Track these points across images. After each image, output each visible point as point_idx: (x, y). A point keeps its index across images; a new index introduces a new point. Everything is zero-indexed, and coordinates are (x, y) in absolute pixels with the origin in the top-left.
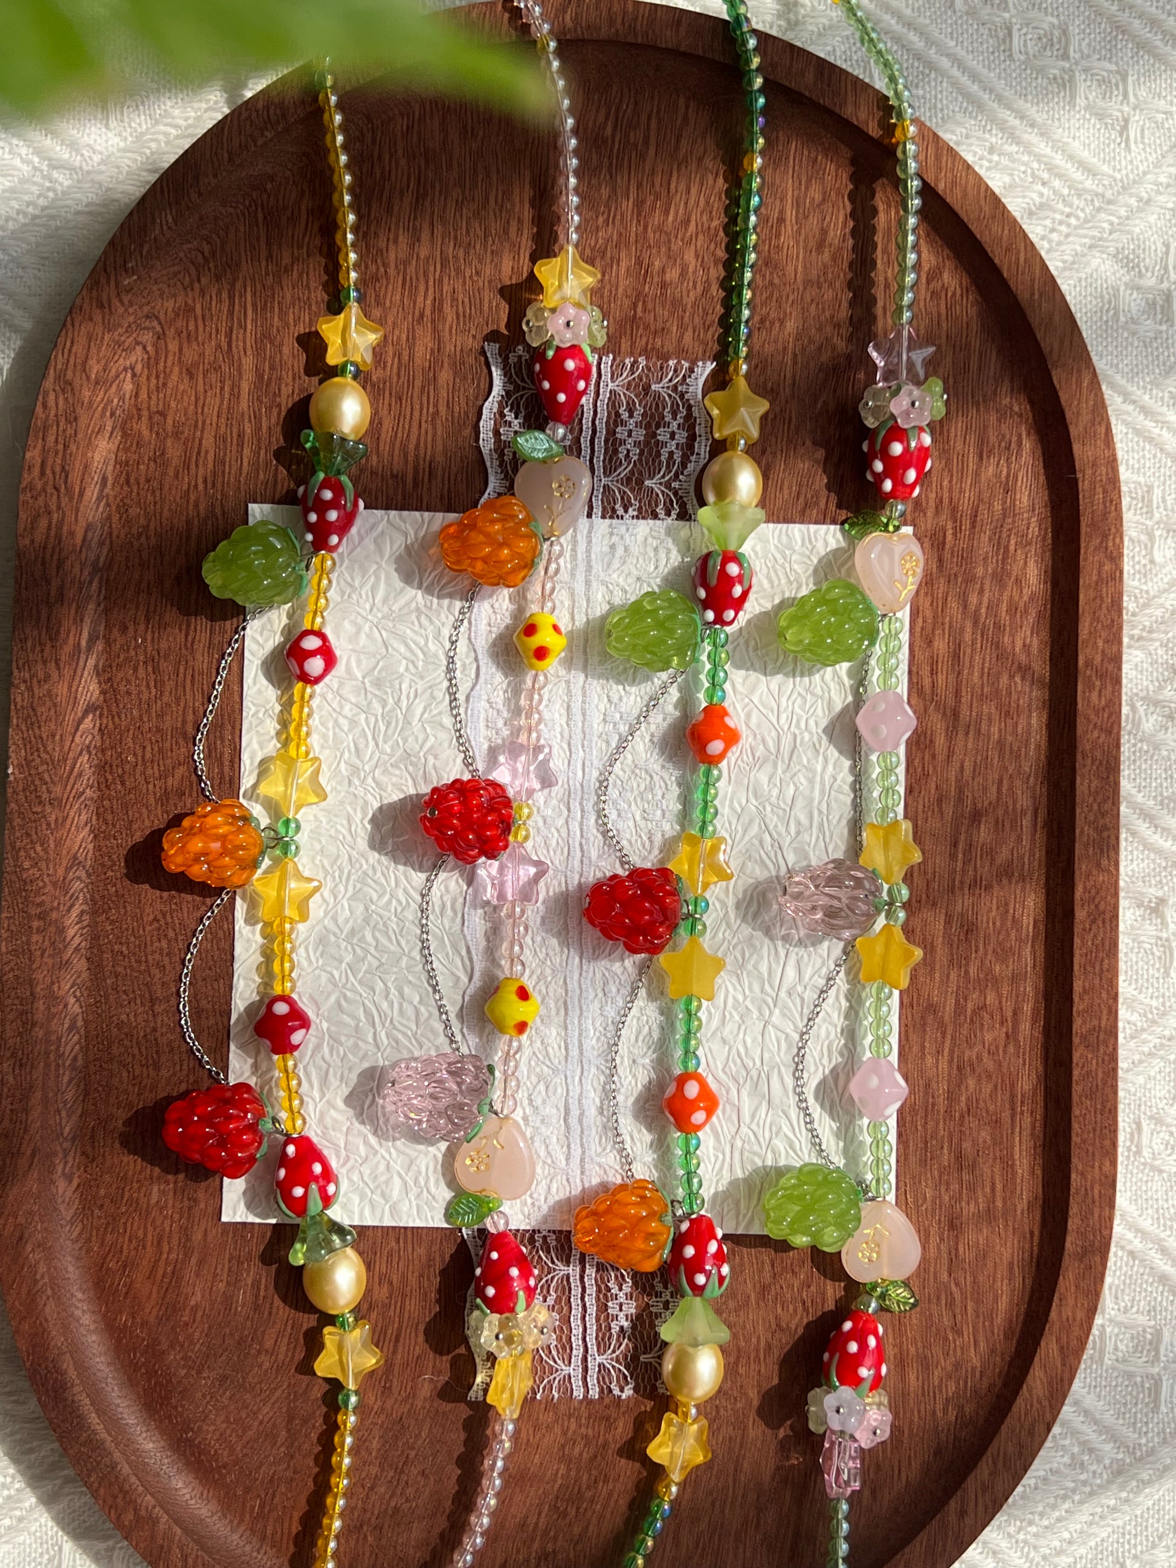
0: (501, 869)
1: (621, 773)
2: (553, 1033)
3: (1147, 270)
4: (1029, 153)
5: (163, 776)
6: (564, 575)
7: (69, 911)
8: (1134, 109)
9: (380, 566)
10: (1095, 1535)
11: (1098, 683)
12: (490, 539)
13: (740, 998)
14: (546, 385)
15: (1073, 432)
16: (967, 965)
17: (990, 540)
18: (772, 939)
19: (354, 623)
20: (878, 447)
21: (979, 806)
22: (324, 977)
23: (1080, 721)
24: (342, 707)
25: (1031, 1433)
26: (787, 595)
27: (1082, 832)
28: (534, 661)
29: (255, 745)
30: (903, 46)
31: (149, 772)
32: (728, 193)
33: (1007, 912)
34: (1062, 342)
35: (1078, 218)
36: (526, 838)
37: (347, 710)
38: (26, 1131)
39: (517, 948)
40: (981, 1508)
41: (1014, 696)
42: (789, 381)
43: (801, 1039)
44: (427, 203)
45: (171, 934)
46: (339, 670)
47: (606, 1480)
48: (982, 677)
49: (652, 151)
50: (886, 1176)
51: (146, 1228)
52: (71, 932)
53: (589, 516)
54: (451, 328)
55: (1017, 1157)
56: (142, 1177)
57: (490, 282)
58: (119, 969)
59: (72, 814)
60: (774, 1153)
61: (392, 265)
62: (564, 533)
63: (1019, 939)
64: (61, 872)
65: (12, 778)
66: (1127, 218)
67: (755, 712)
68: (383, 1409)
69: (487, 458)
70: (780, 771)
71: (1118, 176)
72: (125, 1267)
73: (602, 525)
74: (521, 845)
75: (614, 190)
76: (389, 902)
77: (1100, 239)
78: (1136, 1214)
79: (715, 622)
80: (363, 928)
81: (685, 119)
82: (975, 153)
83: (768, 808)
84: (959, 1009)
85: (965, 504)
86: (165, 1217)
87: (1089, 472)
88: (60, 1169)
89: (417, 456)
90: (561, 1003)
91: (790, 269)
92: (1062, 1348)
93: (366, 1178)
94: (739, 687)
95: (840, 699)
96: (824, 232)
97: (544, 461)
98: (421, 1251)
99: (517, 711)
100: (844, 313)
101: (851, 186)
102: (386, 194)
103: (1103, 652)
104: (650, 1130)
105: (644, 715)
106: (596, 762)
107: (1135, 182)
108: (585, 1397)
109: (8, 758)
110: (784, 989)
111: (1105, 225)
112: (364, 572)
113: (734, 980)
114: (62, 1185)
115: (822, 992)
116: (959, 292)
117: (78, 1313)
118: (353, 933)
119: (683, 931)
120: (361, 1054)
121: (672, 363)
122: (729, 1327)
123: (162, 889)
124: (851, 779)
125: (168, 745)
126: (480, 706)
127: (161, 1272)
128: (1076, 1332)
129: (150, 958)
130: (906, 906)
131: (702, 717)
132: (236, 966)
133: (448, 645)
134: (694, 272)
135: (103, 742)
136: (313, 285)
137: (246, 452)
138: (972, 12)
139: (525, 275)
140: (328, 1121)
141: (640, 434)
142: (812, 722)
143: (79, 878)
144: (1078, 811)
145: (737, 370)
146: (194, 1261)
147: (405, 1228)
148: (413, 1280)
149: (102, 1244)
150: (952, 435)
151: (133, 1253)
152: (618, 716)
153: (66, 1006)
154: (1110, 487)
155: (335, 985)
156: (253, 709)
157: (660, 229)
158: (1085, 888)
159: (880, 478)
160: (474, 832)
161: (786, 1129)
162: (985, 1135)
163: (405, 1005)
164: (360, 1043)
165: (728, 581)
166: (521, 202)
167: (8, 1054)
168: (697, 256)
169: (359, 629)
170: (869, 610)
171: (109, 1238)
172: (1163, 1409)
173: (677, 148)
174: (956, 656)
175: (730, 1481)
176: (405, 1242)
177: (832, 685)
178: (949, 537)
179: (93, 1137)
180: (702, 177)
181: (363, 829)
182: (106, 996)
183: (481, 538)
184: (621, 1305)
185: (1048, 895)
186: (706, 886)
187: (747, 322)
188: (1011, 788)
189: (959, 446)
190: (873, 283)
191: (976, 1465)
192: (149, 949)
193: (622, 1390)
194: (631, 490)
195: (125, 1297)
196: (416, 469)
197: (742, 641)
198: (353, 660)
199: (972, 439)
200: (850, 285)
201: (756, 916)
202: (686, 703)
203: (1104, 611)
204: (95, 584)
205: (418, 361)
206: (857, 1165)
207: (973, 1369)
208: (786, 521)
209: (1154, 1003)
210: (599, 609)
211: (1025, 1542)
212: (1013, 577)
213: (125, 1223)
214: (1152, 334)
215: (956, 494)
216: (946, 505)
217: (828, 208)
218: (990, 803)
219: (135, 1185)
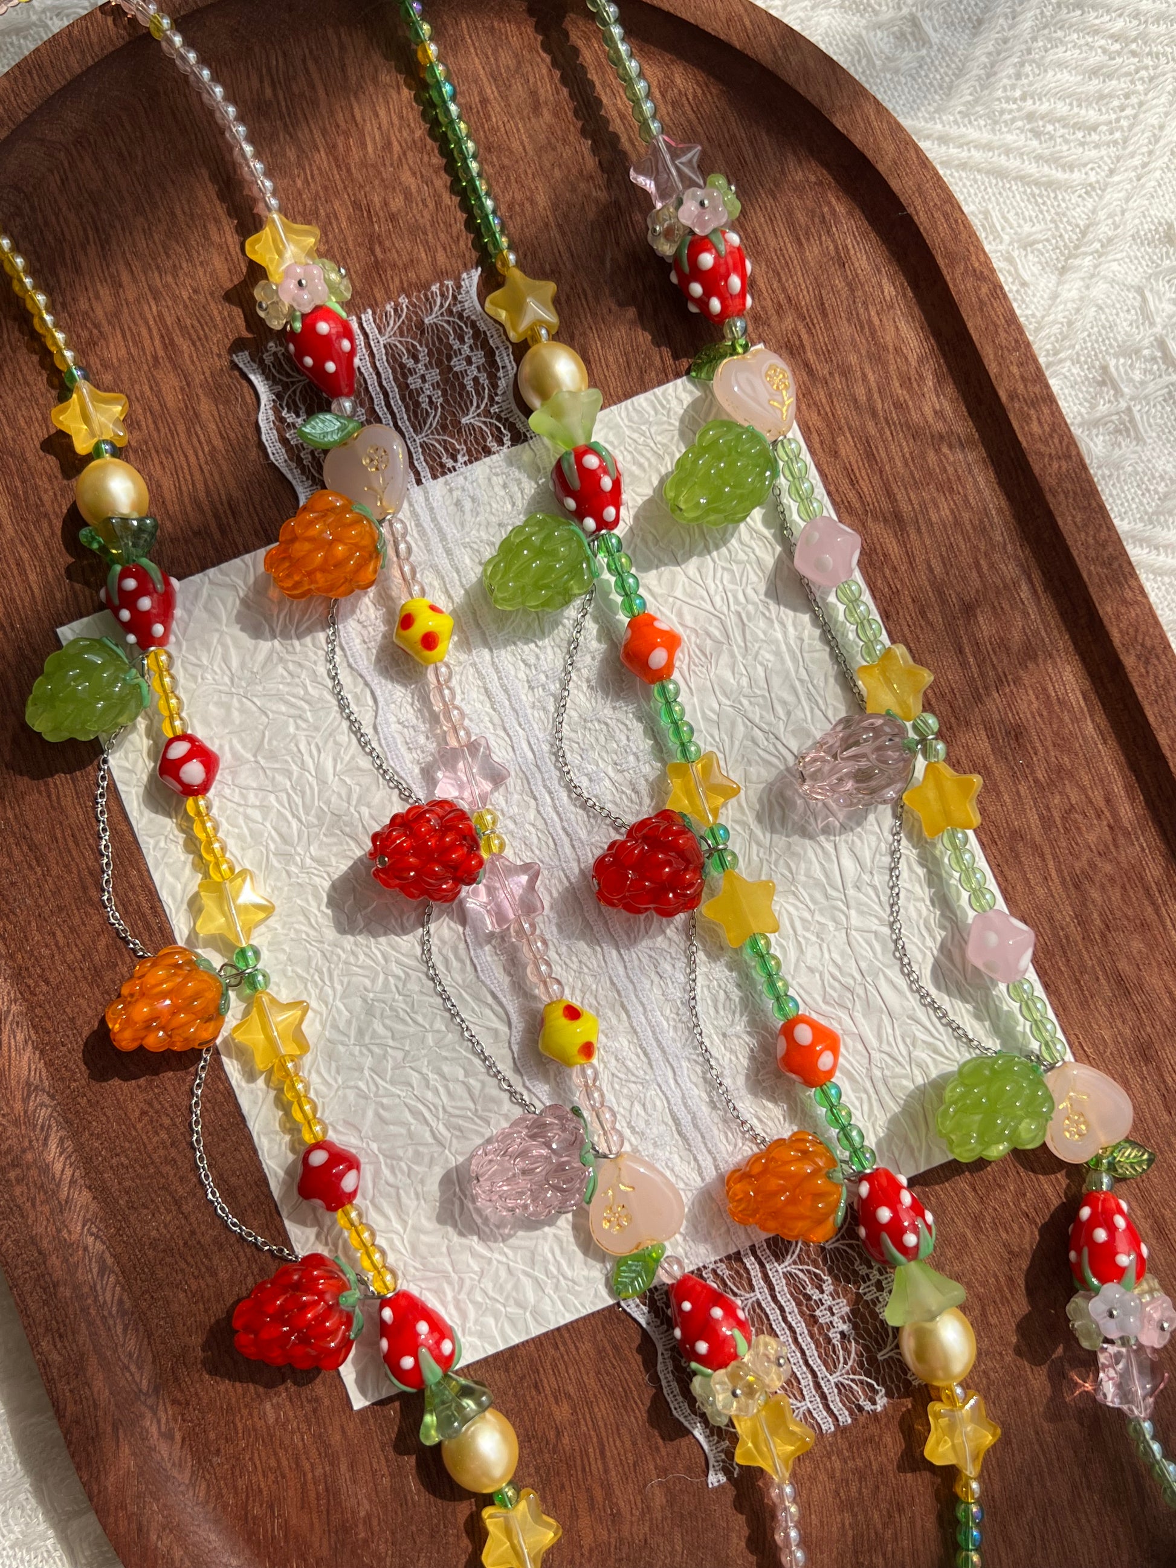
0: (490, 891)
1: (573, 735)
2: (623, 1043)
3: (880, 5)
5: (86, 955)
6: (418, 555)
7: (45, 1143)
9: (222, 633)
11: (1032, 412)
12: (318, 543)
13: (807, 915)
14: (309, 361)
15: (881, 168)
16: (1033, 772)
18: (811, 837)
19: (219, 704)
20: (687, 269)
21: (966, 599)
22: (351, 1095)
23: (1032, 459)
24: (244, 797)
26: (663, 471)
27: (1090, 573)
28: (427, 653)
29: (170, 879)
31: (70, 957)
32: (417, 99)
33: (1049, 697)
34: (828, 86)
36: (502, 846)
37: (252, 798)
38: (96, 1406)
39: (543, 968)
41: (950, 470)
42: (566, 256)
43: (893, 930)
44: (115, 247)
45: (167, 1122)
46: (225, 761)
47: (900, 1509)
48: (906, 464)
49: (321, 92)
50: (1053, 1037)
51: (276, 1454)
52: (58, 1166)
53: (419, 482)
54: (191, 357)
56: (248, 1399)
57: (212, 294)
58: (127, 1184)
60: (919, 1066)
61: (104, 323)
62: (398, 509)
63: (1075, 720)
64: (18, 1106)
67: (686, 609)
68: (621, 1540)
69: (285, 470)
70: (740, 658)
72: (271, 1507)
73: (437, 487)
74: (499, 856)
75: (301, 150)
76: (386, 982)
79: (599, 529)
80: (369, 1024)
81: (342, 48)
83: (745, 702)
84: (1047, 822)
85: (806, 298)
86: (292, 1433)
87: (918, 202)
88: (154, 1430)
89: (212, 503)
90: (618, 1006)
91: (515, 145)
93: (491, 1293)
94: (657, 590)
95: (768, 554)
96: (534, 93)
97: (343, 443)
98: (586, 1346)
99: (434, 719)
100: (591, 163)
101: (540, 38)
103: (1022, 377)
104: (774, 1100)
105: (570, 662)
106: (541, 736)
108: (837, 1426)
110: (849, 885)
112: (207, 645)
113: (792, 899)
114: (163, 1448)
115: (892, 870)
116: (699, 92)
118: (361, 1032)
119: (713, 871)
120: (427, 1159)
121: (435, 288)
122: (958, 1278)
123: (136, 1077)
124: (817, 632)
125: (77, 921)
126: (391, 728)
127: (312, 1495)
129: (155, 1156)
130: (940, 735)
131: (630, 632)
132: (250, 1124)
133: (330, 684)
134: (419, 191)
136: (30, 379)
137: (32, 577)
139: (244, 270)
140: (423, 1249)
141: (434, 375)
142: (750, 591)
143: (42, 1105)
144: (1075, 553)
145: (505, 263)
146: (344, 1467)
147: (558, 1329)
148: (591, 1382)
149: (236, 1493)
150: (760, 234)
151: (275, 1487)
152: (543, 677)
153: (86, 1249)
154: (947, 208)
155: (366, 1098)
156: (152, 841)
157: (364, 164)
158: (1121, 631)
159: (703, 303)
160: (438, 862)
161: (922, 1035)
162: (1137, 945)
163: (451, 1085)
164: (421, 1149)
165: (590, 477)
166: (210, 201)
167: (41, 1330)
168: (414, 174)
169: (228, 707)
170: (755, 437)
171: (241, 1483)
173: (346, 78)
174: (870, 456)
175: (1036, 1447)
176: (565, 1344)
177: (753, 544)
178: (805, 336)
179: (176, 1379)
180: (385, 95)
181: (322, 914)
182: (125, 1219)
183: (307, 546)
184: (830, 1309)
185: (1083, 659)
186: (715, 812)
187: (494, 212)
188: (992, 566)
189: (773, 243)
190: (606, 121)
192: (150, 1148)
193: (874, 1403)
194: (453, 437)
195: (286, 1541)
196: (216, 515)
197: (638, 541)
198: (235, 742)
199: (781, 228)
200: (584, 133)
201: (783, 820)
202: (607, 631)
203: (1003, 335)
205: (170, 405)
206: (1014, 1038)
208: (628, 395)
210: (473, 573)
212: (891, 348)
213: (251, 1459)
214: (915, 64)
215: (791, 290)
216: (786, 306)
217: (527, 68)
218: (977, 591)
219: (245, 1412)
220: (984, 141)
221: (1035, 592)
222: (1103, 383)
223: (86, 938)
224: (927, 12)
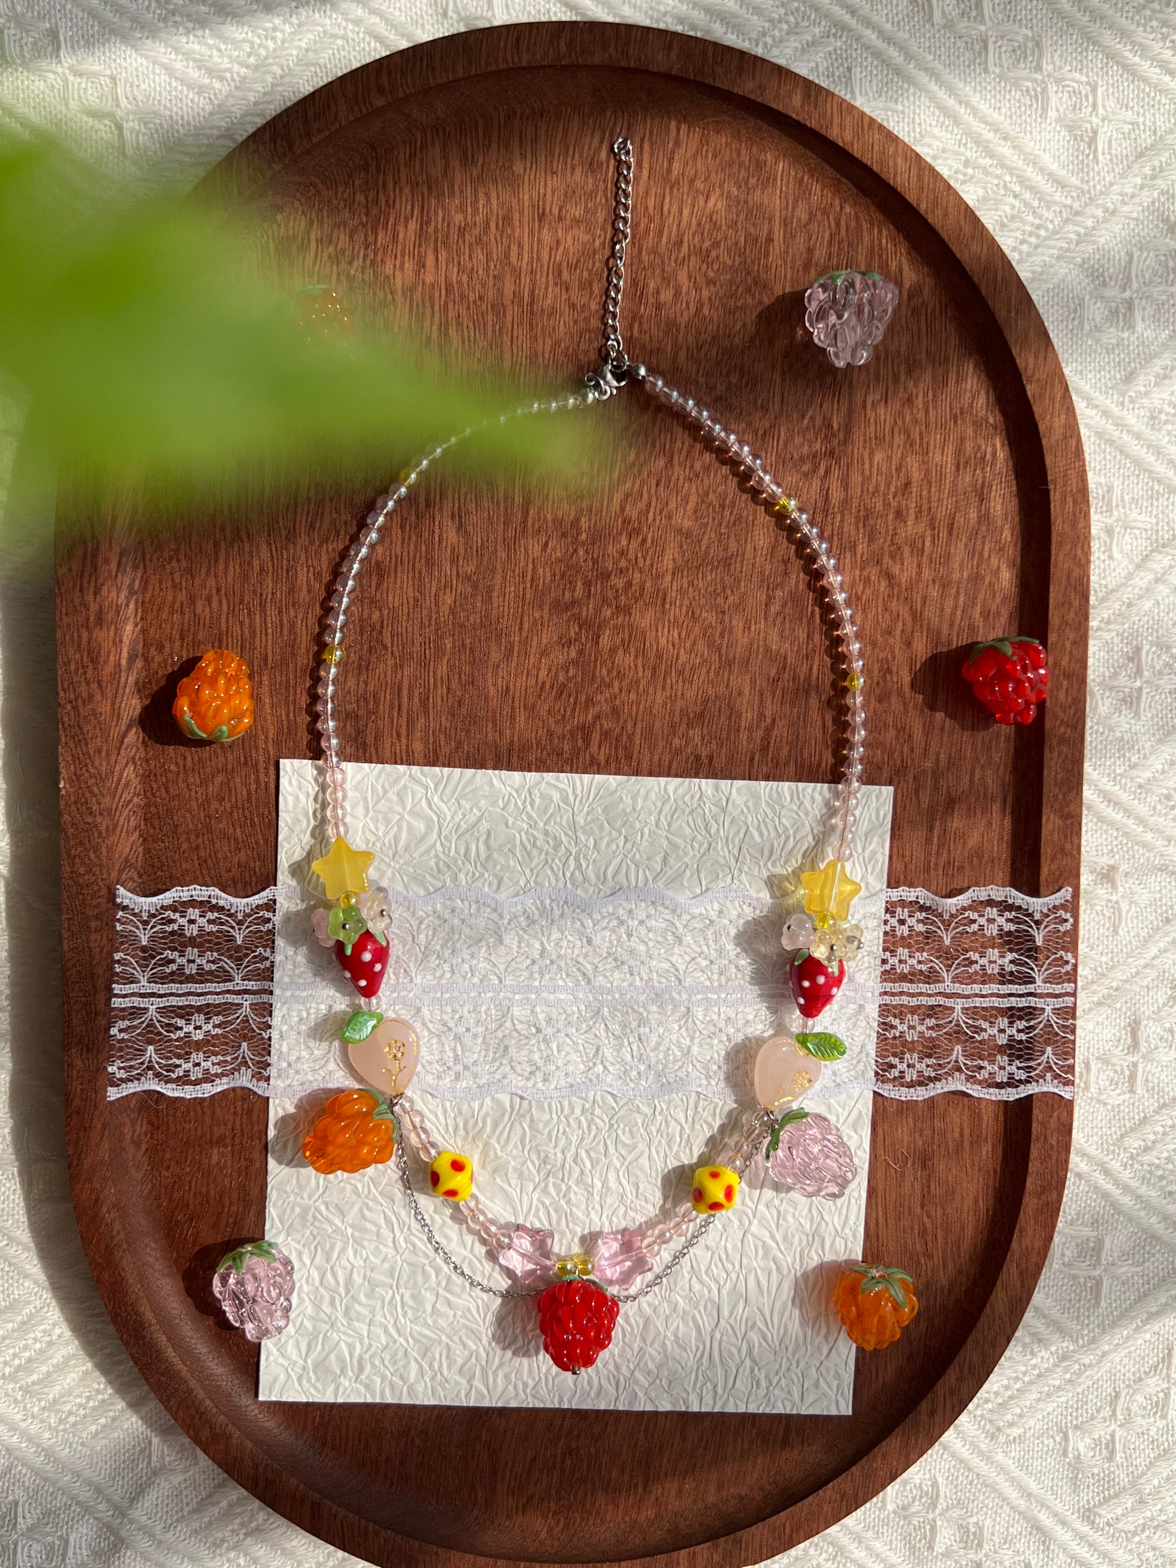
3: (1111, 279)
4: (1003, 166)
5: (204, 783)
8: (1103, 120)
10: (1043, 1410)
11: (1065, 683)
15: (1046, 445)
17: (966, 545)
21: (953, 794)
25: (993, 1345)
27: (1048, 819)
30: (883, 61)
31: (191, 780)
34: (1036, 357)
35: (1047, 230)
40: (948, 1408)
44: (431, 229)
51: (208, 1184)
54: (457, 351)
56: (203, 1140)
57: (493, 306)
59: (122, 820)
61: (399, 292)
65: (63, 792)
66: (1094, 229)
71: (1086, 187)
72: (191, 1219)
77: (1068, 250)
78: (1083, 1141)
81: (677, 141)
82: (951, 167)
85: (941, 513)
86: (225, 1175)
88: (128, 1136)
92: (1021, 1271)
96: (810, 251)
102: (391, 221)
103: (1070, 653)
107: (1101, 193)
109: (58, 773)
111: (1073, 236)
114: (131, 1151)
116: (938, 307)
117: (151, 1260)
127: (224, 1222)
128: (1034, 1258)
134: (688, 293)
135: (147, 753)
138: (949, 25)
143: (131, 879)
144: (1045, 801)
149: (170, 1200)
150: (931, 446)
151: (198, 1207)
154: (1079, 497)
157: (654, 251)
158: (1050, 870)
167: (75, 1040)
168: (690, 277)
171: (176, 1194)
172: (1103, 1304)
173: (669, 171)
178: (928, 544)
188: (982, 777)
189: (938, 459)
191: (944, 1372)
195: (193, 1243)
199: (950, 450)
203: (1073, 615)
204: (132, 606)
207: (942, 1288)
209: (1104, 959)
211: (982, 1416)
212: (987, 581)
213: (190, 1182)
214: (1114, 341)
215: (934, 505)
216: (925, 513)
217: (814, 227)
218: (963, 791)
219: (197, 1149)
220: (1136, 429)
221: (1004, 810)
222: (1131, 660)
223: (208, 770)
224: (1144, 302)
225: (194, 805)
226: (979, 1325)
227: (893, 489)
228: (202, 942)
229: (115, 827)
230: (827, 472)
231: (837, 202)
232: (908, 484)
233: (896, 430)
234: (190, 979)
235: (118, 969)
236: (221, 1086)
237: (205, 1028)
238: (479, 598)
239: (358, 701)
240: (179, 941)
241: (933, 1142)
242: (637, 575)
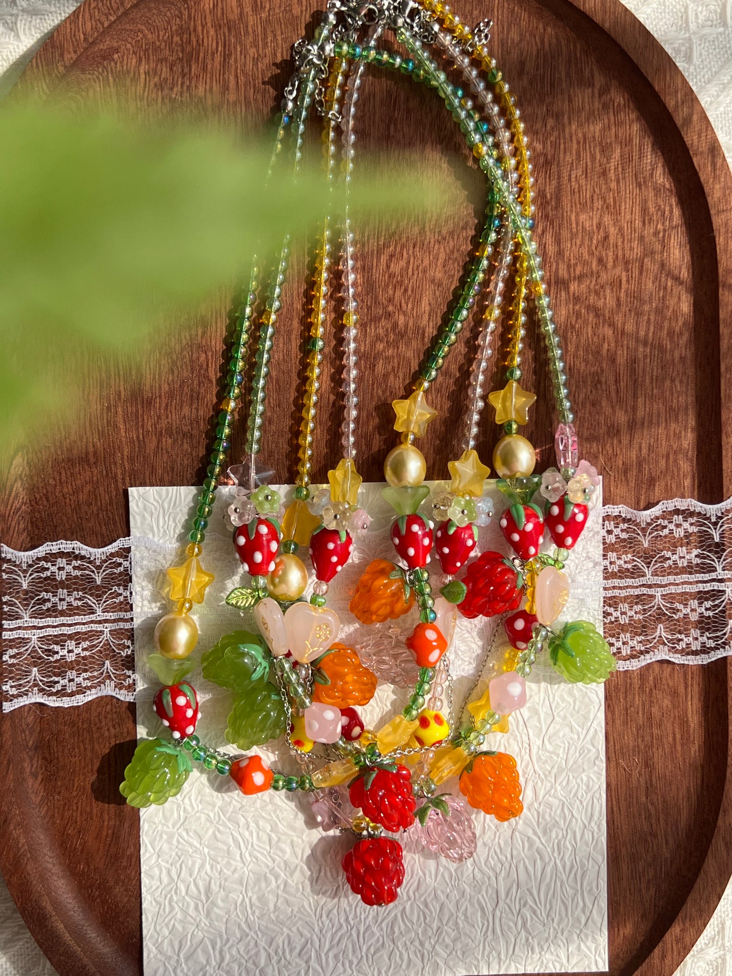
5: (75, 492)
15: (711, 201)
17: (653, 283)
21: (653, 474)
25: (708, 902)
31: (65, 490)
34: (700, 137)
40: (675, 953)
41: (675, 395)
48: (651, 383)
55: (690, 715)
56: (86, 770)
59: (13, 524)
72: (79, 832)
85: (634, 258)
87: (723, 230)
88: (28, 770)
92: (727, 844)
102: (201, 56)
114: (30, 781)
116: (622, 102)
117: (50, 866)
125: (77, 470)
135: (31, 471)
149: (62, 818)
150: (623, 208)
151: (85, 822)
162: (667, 702)
171: (66, 813)
174: (633, 369)
179: (49, 747)
188: (676, 460)
189: (628, 217)
191: (670, 925)
195: (82, 853)
199: (637, 210)
207: (666, 860)
212: (671, 309)
213: (77, 803)
215: (627, 251)
216: (620, 259)
218: (661, 472)
221: (694, 485)
223: (79, 482)
225: (69, 510)
226: (696, 886)
227: (595, 242)
228: (70, 584)
229: (9, 529)
230: (543, 232)
231: (541, 26)
232: (606, 237)
233: (595, 198)
234: (62, 613)
235: (6, 608)
236: (91, 696)
237: (76, 651)
238: (281, 340)
239: (191, 424)
240: (51, 584)
241: (652, 746)
242: (402, 318)
